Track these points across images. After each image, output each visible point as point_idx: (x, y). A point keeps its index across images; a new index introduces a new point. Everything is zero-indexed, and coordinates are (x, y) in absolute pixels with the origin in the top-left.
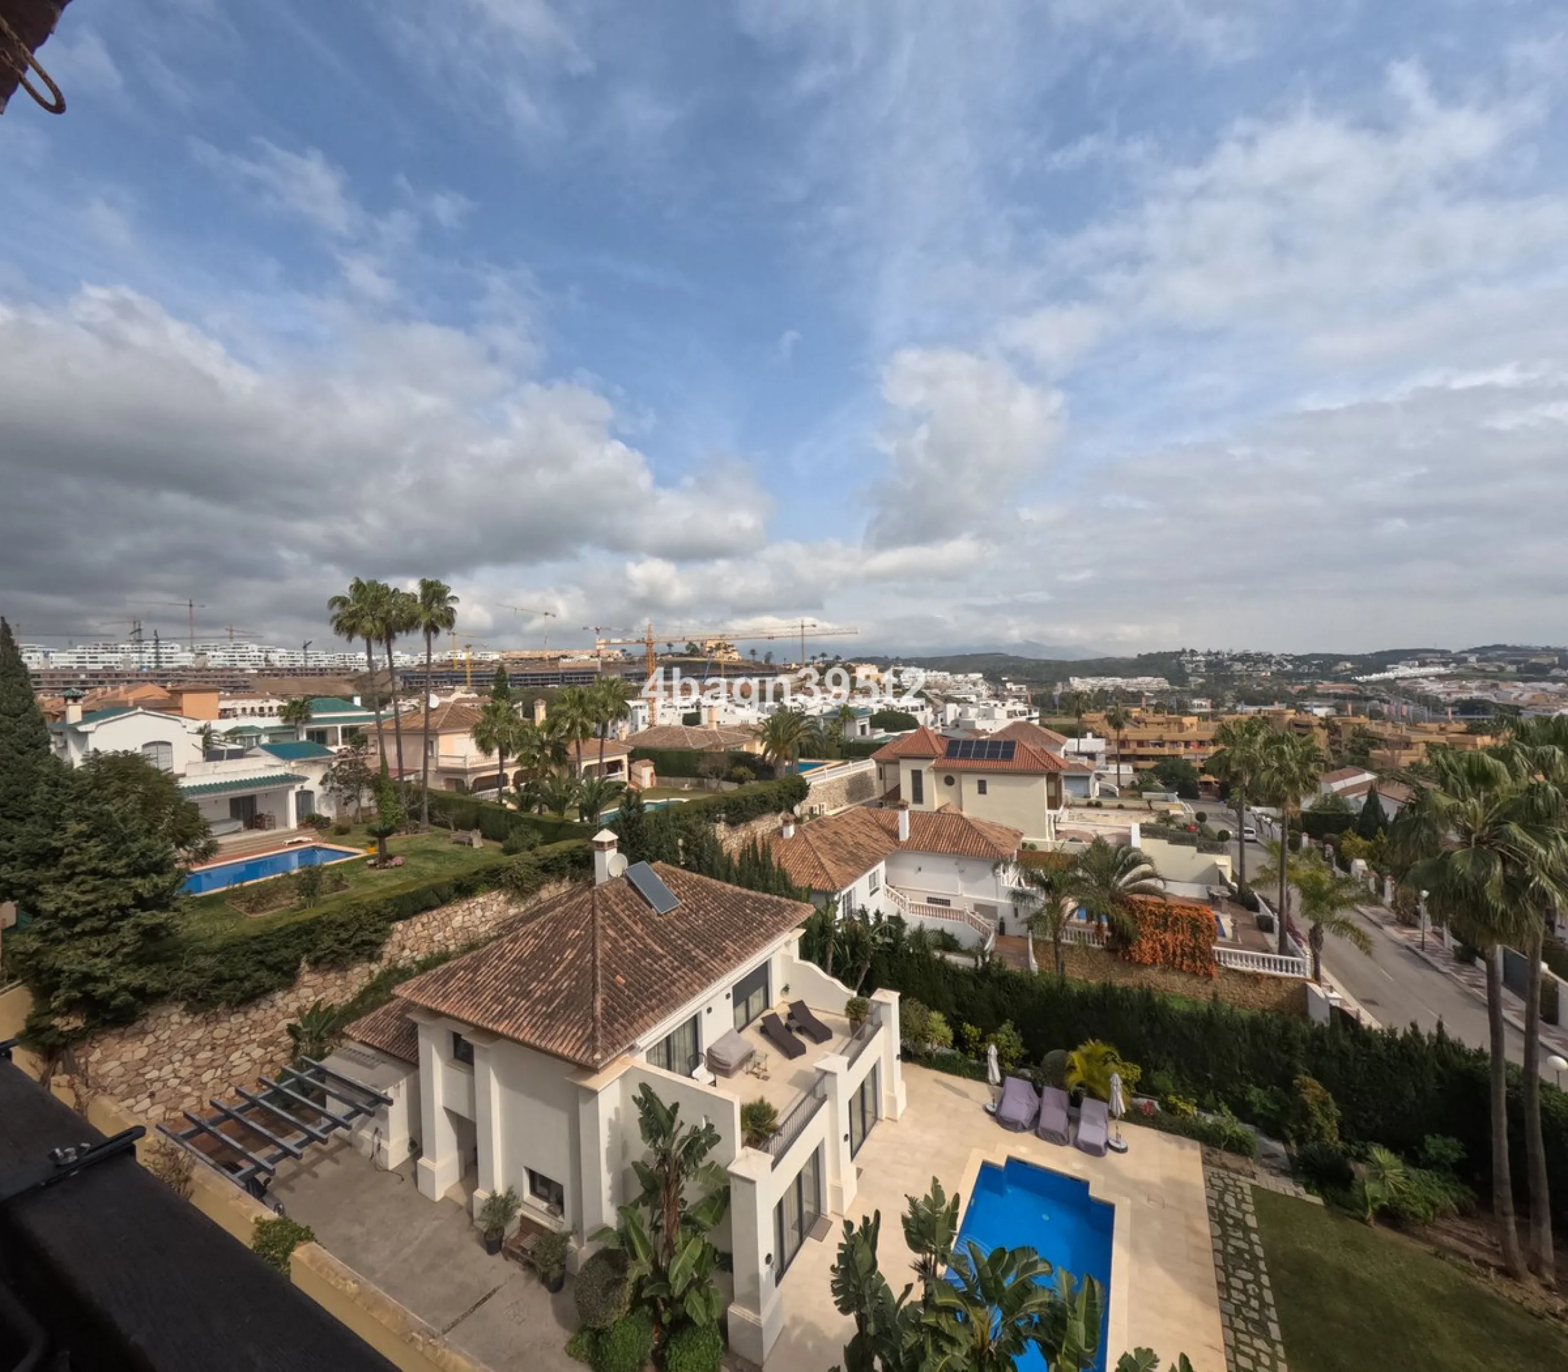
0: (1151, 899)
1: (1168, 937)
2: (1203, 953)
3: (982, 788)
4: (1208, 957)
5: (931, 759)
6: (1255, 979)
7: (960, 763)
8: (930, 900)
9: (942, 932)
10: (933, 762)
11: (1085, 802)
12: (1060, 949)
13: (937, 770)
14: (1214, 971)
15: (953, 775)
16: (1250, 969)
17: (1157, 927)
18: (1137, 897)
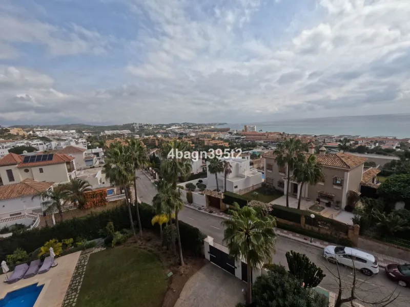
0: (88, 191)
1: (95, 199)
2: (103, 200)
3: (41, 171)
4: (105, 201)
5: (16, 164)
6: (116, 202)
7: (30, 164)
8: (11, 215)
9: (16, 225)
10: (17, 165)
11: (90, 167)
12: (62, 214)
13: (19, 168)
14: (106, 203)
15: (28, 169)
16: (114, 200)
17: (92, 198)
18: (86, 192)
